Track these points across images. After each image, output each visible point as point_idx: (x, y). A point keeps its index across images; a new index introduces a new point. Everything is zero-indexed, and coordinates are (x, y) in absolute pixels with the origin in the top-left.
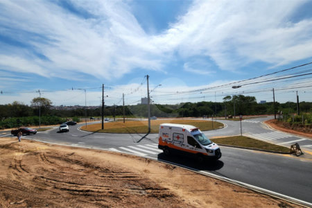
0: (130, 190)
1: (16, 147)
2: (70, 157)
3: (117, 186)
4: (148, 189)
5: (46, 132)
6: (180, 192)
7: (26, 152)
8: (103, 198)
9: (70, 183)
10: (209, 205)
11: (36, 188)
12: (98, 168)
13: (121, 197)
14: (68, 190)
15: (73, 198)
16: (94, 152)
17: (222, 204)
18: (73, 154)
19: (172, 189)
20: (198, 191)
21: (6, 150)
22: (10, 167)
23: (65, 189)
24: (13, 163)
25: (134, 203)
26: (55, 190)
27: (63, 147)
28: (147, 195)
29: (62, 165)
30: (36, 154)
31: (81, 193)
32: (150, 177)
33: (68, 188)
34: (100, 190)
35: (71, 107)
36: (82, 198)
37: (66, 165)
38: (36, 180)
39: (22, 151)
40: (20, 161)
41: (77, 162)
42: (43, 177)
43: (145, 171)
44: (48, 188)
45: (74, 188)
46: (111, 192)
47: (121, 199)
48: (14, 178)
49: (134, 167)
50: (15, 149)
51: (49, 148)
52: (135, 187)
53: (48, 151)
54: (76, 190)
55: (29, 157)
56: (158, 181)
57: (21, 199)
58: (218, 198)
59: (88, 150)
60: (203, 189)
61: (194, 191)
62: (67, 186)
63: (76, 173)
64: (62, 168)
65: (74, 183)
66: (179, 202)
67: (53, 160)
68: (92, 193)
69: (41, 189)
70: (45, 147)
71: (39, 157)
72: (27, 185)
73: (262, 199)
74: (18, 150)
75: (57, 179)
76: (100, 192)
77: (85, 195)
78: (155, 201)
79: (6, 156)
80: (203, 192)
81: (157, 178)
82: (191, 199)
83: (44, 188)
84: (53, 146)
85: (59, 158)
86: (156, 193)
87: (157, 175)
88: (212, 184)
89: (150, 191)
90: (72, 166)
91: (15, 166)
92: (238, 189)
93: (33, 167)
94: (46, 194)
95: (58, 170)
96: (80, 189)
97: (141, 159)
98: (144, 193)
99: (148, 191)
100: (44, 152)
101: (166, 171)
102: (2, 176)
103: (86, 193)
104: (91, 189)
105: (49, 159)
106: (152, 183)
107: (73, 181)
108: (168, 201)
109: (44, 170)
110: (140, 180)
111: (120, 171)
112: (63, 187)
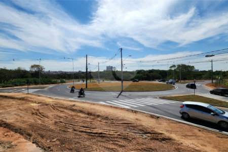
0: (133, 134)
1: (29, 99)
2: (74, 108)
3: (121, 130)
4: (147, 133)
5: (46, 89)
6: (173, 136)
7: (39, 103)
8: (116, 139)
9: (83, 127)
10: (204, 147)
11: (60, 130)
12: (98, 116)
13: (131, 139)
14: (85, 132)
15: (92, 139)
16: (89, 105)
17: (215, 147)
18: (74, 105)
19: (167, 134)
20: (188, 136)
21: (24, 102)
22: (33, 114)
23: (82, 132)
24: (34, 111)
25: (143, 144)
26: (75, 132)
27: (64, 100)
28: (149, 138)
29: (70, 113)
30: (47, 105)
31: (97, 135)
32: (144, 124)
34: (110, 133)
35: (56, 72)
36: (99, 139)
37: (73, 113)
38: (57, 124)
39: (35, 102)
40: (38, 110)
41: (81, 112)
42: (61, 122)
43: (137, 119)
44: (69, 130)
45: (89, 131)
46: (119, 135)
47: (131, 141)
48: (40, 122)
49: (126, 116)
51: (55, 100)
52: (136, 131)
53: (54, 103)
54: (91, 133)
55: (43, 107)
56: (151, 127)
57: (53, 138)
58: (209, 142)
59: (84, 102)
60: (191, 135)
61: (186, 136)
62: (83, 129)
63: (85, 119)
64: (72, 116)
65: (87, 127)
66: (179, 145)
67: (62, 109)
69: (64, 131)
70: (51, 100)
71: (50, 107)
72: (52, 127)
74: (33, 102)
75: (72, 123)
76: (111, 135)
77: (101, 137)
78: (158, 143)
79: (26, 106)
80: (193, 137)
81: (150, 125)
82: (187, 143)
83: (66, 130)
84: (56, 99)
85: (66, 108)
86: (155, 137)
87: (148, 123)
88: (196, 131)
89: (150, 135)
90: (79, 114)
91: (36, 113)
92: (221, 136)
93: (50, 114)
94: (70, 135)
95: (69, 117)
96: (94, 132)
97: (128, 110)
98: (145, 136)
99: (148, 135)
100: (52, 103)
101: (153, 120)
102: (30, 120)
103: (101, 135)
104: (103, 132)
105: (58, 108)
106: (148, 129)
107: (86, 125)
108: (169, 143)
109: (60, 117)
110: (137, 126)
111: (117, 119)
112: (81, 130)
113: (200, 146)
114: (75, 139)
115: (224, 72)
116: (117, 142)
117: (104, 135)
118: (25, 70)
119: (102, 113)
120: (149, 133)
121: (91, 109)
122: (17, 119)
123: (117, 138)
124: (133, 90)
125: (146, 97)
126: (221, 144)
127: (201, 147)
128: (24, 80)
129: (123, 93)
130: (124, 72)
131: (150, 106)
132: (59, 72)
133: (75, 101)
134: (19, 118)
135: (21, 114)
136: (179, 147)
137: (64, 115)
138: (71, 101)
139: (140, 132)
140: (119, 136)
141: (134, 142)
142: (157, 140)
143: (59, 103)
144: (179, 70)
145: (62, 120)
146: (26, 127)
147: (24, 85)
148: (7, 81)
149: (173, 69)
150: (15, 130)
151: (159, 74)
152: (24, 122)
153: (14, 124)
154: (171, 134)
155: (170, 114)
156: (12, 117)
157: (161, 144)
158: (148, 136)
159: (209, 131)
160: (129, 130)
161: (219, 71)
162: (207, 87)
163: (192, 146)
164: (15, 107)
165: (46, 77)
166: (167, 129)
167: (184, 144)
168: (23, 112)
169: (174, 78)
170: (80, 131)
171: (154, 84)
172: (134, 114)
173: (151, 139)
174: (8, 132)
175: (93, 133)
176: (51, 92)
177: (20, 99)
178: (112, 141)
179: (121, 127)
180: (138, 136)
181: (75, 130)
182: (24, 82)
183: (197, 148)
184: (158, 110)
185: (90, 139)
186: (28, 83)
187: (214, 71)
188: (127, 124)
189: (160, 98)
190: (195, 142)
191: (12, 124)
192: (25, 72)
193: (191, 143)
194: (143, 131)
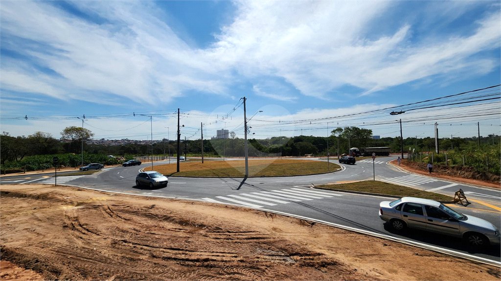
0: (267, 257)
1: (59, 197)
2: (152, 211)
3: (246, 251)
4: (293, 255)
6: (340, 257)
7: (79, 204)
8: (235, 270)
9: (172, 249)
10: (394, 275)
11: (123, 257)
12: (202, 226)
13: (263, 268)
14: (175, 259)
15: (190, 272)
16: (184, 205)
17: (412, 273)
18: (153, 207)
19: (329, 255)
20: (366, 255)
21: (45, 203)
22: (65, 227)
23: (169, 258)
24: (68, 222)
25: (286, 276)
26: (155, 260)
27: (132, 197)
28: (297, 264)
29: (145, 223)
30: (96, 207)
31: (198, 263)
32: (287, 238)
33: (173, 257)
34: (224, 259)
36: (203, 271)
37: (150, 222)
38: (117, 246)
39: (72, 203)
40: (76, 219)
41: (167, 218)
42: (125, 241)
43: (275, 229)
44: (141, 257)
45: (183, 257)
46: (242, 261)
47: (264, 271)
48: (80, 243)
49: (254, 223)
50: (59, 201)
51: (113, 198)
52: (273, 252)
53: (112, 203)
54: (187, 260)
55: (87, 212)
56: (300, 242)
58: (402, 266)
59: (172, 200)
60: (371, 253)
61: (362, 256)
62: (171, 254)
63: (174, 234)
64: (148, 227)
65: (179, 250)
66: (350, 273)
67: (127, 216)
68: (215, 263)
69: (131, 259)
70: (105, 198)
71: (103, 212)
72: (106, 253)
73: (461, 264)
74: (65, 202)
75: (149, 243)
76: (226, 261)
77: (207, 266)
78: (313, 271)
79: (50, 211)
80: (374, 258)
81: (298, 239)
82: (364, 267)
83: (136, 257)
84: (116, 195)
85: (136, 213)
86: (308, 261)
87: (294, 234)
88: (379, 245)
89: (299, 258)
90: (162, 224)
91: (72, 225)
92: (420, 252)
93: (102, 227)
94: (144, 267)
95: (142, 230)
96: (193, 258)
97: (257, 212)
98: (289, 261)
99: (295, 257)
100: (106, 204)
101: (304, 229)
102: (59, 241)
103: (206, 263)
104: (210, 257)
105: (120, 214)
106: (294, 247)
107: (176, 245)
108: (333, 271)
109: (123, 231)
110: (275, 242)
111: (238, 231)
112: (165, 255)
113: (386, 272)
114: (154, 274)
115: (421, 140)
116: (237, 276)
117: (212, 263)
118: (51, 138)
119: (209, 219)
120: (297, 254)
121: (188, 212)
122: (30, 239)
123: (237, 266)
124: (267, 173)
125: (290, 186)
126: (421, 267)
127: (390, 274)
128: (49, 158)
129: (248, 181)
130: (250, 141)
131: (299, 203)
132: (123, 140)
133: (154, 199)
134: (33, 236)
135: (39, 229)
136: (351, 276)
137: (132, 227)
138: (147, 198)
139: (280, 253)
140: (241, 264)
141: (270, 273)
142: (312, 266)
143: (122, 202)
144: (347, 136)
145: (127, 237)
146: (48, 255)
147: (47, 168)
148: (11, 160)
149: (337, 135)
150: (25, 262)
151: (313, 144)
152: (44, 245)
153: (21, 249)
154: (337, 253)
155: (334, 216)
156: (18, 235)
157: (319, 274)
158: (296, 261)
159: (400, 245)
160: (260, 251)
161: (414, 139)
162: (394, 166)
163: (373, 273)
164: (26, 215)
165: (96, 152)
166: (329, 244)
167: (359, 271)
168: (43, 224)
169: (338, 151)
170: (164, 258)
171: (304, 163)
172: (270, 218)
173: (301, 266)
174: (7, 268)
175: (192, 261)
176: (107, 180)
177: (38, 197)
178: (229, 274)
179: (245, 246)
180: (277, 260)
181: (154, 257)
182: (47, 162)
183: (382, 278)
184: (312, 211)
185: (185, 273)
186: (57, 164)
187: (405, 138)
188: (257, 238)
189: (315, 188)
190: (378, 266)
191: (17, 252)
192: (51, 142)
193: (372, 268)
194: (286, 250)
